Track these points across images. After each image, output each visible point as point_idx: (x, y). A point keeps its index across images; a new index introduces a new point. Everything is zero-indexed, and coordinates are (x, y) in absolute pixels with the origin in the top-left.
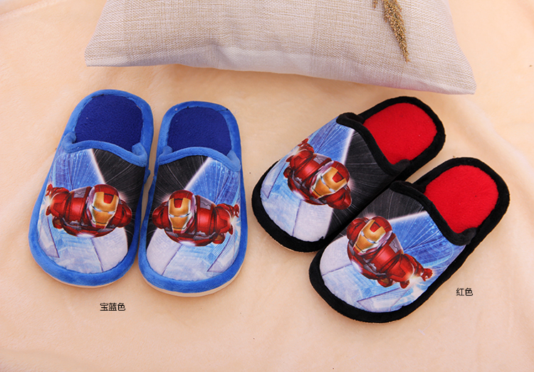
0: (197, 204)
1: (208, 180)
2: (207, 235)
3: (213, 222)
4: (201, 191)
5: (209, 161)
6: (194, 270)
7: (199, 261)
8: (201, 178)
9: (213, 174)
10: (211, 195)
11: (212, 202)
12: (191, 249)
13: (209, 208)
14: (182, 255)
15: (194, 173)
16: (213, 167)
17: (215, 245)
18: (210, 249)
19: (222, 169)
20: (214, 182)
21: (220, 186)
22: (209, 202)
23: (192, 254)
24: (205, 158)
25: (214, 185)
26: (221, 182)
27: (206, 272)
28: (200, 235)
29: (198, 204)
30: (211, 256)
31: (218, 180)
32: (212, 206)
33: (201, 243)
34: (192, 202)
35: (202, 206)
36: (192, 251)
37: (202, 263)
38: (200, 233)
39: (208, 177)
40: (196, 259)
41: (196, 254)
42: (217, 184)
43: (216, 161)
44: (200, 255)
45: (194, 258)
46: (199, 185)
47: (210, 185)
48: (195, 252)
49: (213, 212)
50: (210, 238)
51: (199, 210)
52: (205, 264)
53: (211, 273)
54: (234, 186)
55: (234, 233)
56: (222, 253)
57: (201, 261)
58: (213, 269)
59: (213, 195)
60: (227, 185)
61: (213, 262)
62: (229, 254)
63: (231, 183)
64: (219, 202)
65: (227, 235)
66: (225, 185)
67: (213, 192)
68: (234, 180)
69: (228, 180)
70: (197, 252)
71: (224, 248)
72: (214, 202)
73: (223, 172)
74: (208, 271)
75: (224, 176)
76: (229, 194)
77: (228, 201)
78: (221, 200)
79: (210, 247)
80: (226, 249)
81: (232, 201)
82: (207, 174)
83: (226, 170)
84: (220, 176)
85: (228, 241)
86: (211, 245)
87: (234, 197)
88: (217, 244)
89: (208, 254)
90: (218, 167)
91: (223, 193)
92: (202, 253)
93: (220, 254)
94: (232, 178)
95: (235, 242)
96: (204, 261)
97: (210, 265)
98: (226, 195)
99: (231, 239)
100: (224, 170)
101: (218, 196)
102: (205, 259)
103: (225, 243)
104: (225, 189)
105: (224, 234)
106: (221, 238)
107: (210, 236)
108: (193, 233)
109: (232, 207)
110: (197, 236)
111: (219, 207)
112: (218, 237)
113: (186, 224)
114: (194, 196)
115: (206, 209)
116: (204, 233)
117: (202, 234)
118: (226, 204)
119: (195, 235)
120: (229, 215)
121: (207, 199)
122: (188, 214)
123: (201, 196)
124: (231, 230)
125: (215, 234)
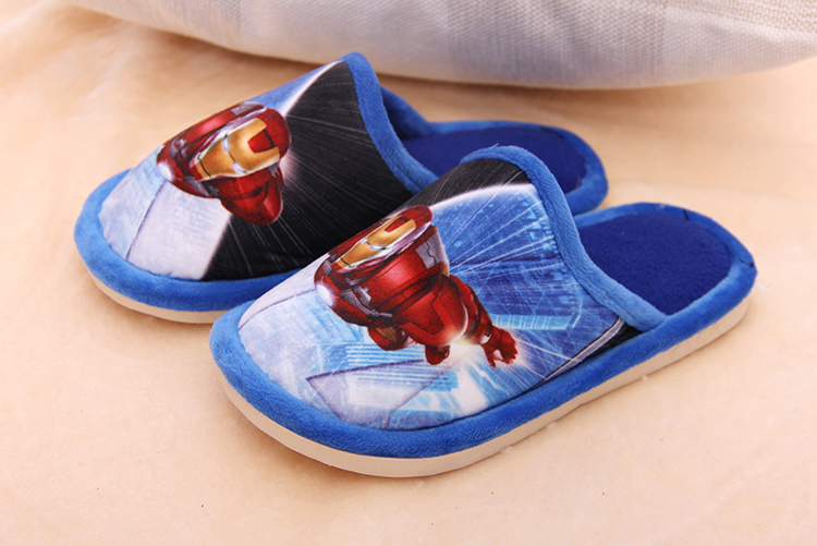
0: (416, 241)
1: (481, 216)
2: (372, 305)
3: (408, 294)
4: (448, 225)
5: (526, 190)
6: (284, 353)
7: (310, 341)
8: (476, 203)
9: (504, 218)
10: (459, 244)
11: (446, 260)
12: (317, 307)
13: (429, 263)
15: (474, 187)
16: (519, 204)
17: (368, 339)
18: (349, 336)
19: (536, 225)
20: (490, 229)
21: (499, 249)
22: (442, 253)
23: (311, 315)
24: (523, 178)
25: (483, 235)
26: (509, 245)
27: (303, 378)
28: (359, 295)
29: (417, 243)
30: (338, 352)
31: (505, 233)
32: (439, 266)
33: (345, 311)
34: (414, 232)
35: (420, 251)
36: (315, 312)
37: (311, 351)
38: (364, 292)
39: (488, 210)
40: (306, 333)
41: (317, 323)
42: (494, 240)
43: (538, 203)
44: (323, 332)
45: (305, 328)
46: (456, 213)
47: (477, 228)
48: (318, 318)
49: (429, 279)
50: (370, 317)
51: (409, 254)
52: (313, 358)
53: (311, 389)
54: (539, 294)
55: (438, 368)
56: (367, 368)
57: (313, 345)
58: (321, 384)
59: (461, 250)
60: (517, 266)
61: (333, 371)
62: (382, 390)
63: (533, 276)
64: (461, 274)
65: (417, 350)
66: (512, 263)
67: (469, 246)
68: (551, 285)
69: (530, 263)
70: (321, 321)
71: (383, 365)
72: (452, 265)
73: (532, 235)
74: (309, 379)
75: (526, 242)
76: (503, 288)
77: (489, 296)
78: (471, 277)
79: (354, 332)
80: (385, 372)
81: (500, 310)
82: (491, 206)
83: (545, 239)
84: (517, 234)
85: (404, 363)
86: (360, 330)
87: (516, 312)
88: (372, 342)
89: (338, 342)
90: (528, 214)
91: (490, 268)
92: (328, 330)
93: (362, 368)
94: (548, 276)
95: (424, 387)
96: (319, 350)
97: (322, 372)
98: (494, 281)
99: (414, 367)
100: (539, 233)
101: (472, 262)
102: (324, 348)
103: (393, 356)
104: (504, 267)
105: (410, 340)
106: (394, 339)
107: (374, 313)
108: (352, 283)
109: (490, 323)
110: (351, 293)
111: (453, 282)
112: (389, 332)
113: (362, 261)
114: (428, 225)
115: (421, 262)
116: (369, 298)
117: (365, 297)
118: (475, 297)
119: (352, 288)
120: (462, 324)
121: (443, 247)
122: (384, 249)
123: (438, 233)
124: (437, 354)
125: (387, 318)
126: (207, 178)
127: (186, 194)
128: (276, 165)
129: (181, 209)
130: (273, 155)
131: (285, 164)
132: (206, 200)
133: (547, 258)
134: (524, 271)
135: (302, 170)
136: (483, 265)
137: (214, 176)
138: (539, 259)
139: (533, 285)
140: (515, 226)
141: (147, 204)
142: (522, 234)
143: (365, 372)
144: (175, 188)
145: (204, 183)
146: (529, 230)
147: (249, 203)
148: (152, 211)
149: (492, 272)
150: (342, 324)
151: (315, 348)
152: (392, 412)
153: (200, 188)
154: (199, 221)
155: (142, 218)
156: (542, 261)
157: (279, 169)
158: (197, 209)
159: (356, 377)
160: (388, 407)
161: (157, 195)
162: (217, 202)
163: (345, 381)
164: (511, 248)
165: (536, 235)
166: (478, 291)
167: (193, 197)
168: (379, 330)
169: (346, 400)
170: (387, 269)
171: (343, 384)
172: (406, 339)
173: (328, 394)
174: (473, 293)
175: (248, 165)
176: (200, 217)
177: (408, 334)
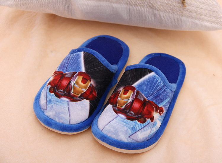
0: (136, 95)
1: (147, 84)
2: (136, 115)
3: (141, 109)
4: (141, 89)
5: (153, 74)
6: (120, 133)
7: (125, 128)
8: (144, 81)
9: (152, 82)
10: (146, 93)
11: (146, 98)
12: (122, 120)
13: (142, 100)
14: (116, 122)
15: (141, 77)
16: (154, 78)
17: (139, 123)
18: (134, 124)
19: (159, 81)
20: (151, 86)
21: (155, 90)
22: (143, 96)
23: (122, 123)
24: (151, 71)
25: (150, 88)
26: (156, 88)
27: (127, 137)
28: (131, 113)
29: (137, 96)
30: (133, 128)
31: (154, 86)
32: (145, 99)
33: (130, 118)
34: (134, 93)
36: (123, 121)
37: (127, 130)
38: (132, 112)
39: (148, 82)
40: (123, 127)
41: (125, 124)
42: (153, 89)
43: (157, 76)
44: (127, 125)
45: (123, 126)
46: (141, 85)
47: (148, 87)
48: (124, 122)
49: (144, 103)
50: (136, 117)
52: (128, 132)
53: (130, 139)
54: (164, 96)
55: (153, 122)
56: (141, 129)
57: (126, 129)
58: (132, 137)
59: (147, 94)
60: (159, 92)
61: (134, 133)
62: (145, 132)
63: (162, 92)
64: (150, 99)
65: (149, 120)
66: (158, 92)
67: (149, 92)
68: (166, 92)
69: (161, 90)
70: (126, 123)
71: (144, 127)
72: (147, 98)
73: (159, 83)
74: (129, 137)
75: (159, 86)
76: (158, 98)
77: (156, 101)
78: (152, 99)
79: (135, 122)
80: (145, 128)
81: (159, 103)
82: (148, 81)
83: (162, 83)
84: (156, 85)
85: (148, 124)
86: (136, 122)
87: (162, 102)
88: (140, 123)
89: (132, 126)
90: (157, 79)
91: (154, 95)
92: (128, 124)
93: (140, 130)
94: (165, 91)
95: (152, 128)
96: (128, 130)
97: (131, 134)
98: (156, 98)
99: (150, 124)
100: (160, 82)
101: (151, 95)
102: (129, 129)
103: (145, 124)
104: (157, 94)
105: (147, 119)
106: (144, 120)
107: (137, 116)
108: (127, 111)
109: (158, 107)
110: (129, 114)
111: (149, 102)
112: (142, 119)
113: (125, 105)
114: (136, 90)
115: (140, 100)
116: (134, 113)
117: (133, 114)
118: (154, 103)
119: (128, 112)
120: (154, 110)
121: (143, 94)
122: (129, 100)
123: (140, 92)
124: (152, 119)
125: (140, 116)
126: (79, 96)
127: (77, 102)
128: (91, 84)
129: (77, 106)
130: (89, 82)
131: (92, 83)
132: (82, 101)
133: (163, 87)
134: (160, 92)
135: (96, 82)
136: (153, 95)
137: (80, 95)
138: (162, 88)
139: (163, 94)
140: (155, 83)
141: (67, 109)
142: (157, 84)
143: (141, 130)
144: (72, 102)
145: (79, 97)
146: (158, 83)
147: (91, 96)
148: (70, 110)
149: (155, 96)
150: (131, 122)
151: (127, 129)
152: (148, 136)
153: (79, 99)
154: (83, 106)
155: (68, 113)
156: (163, 88)
157: (92, 85)
158: (81, 104)
159: (139, 132)
160: (147, 135)
161: (68, 106)
162: (85, 100)
163: (137, 134)
164: (157, 89)
165: (160, 83)
166: (154, 101)
167: (78, 102)
168: (140, 120)
169: (139, 138)
170: (133, 105)
171: (137, 135)
172: (146, 119)
173: (135, 138)
174: (153, 102)
175: (85, 88)
176: (83, 105)
177: (146, 118)
